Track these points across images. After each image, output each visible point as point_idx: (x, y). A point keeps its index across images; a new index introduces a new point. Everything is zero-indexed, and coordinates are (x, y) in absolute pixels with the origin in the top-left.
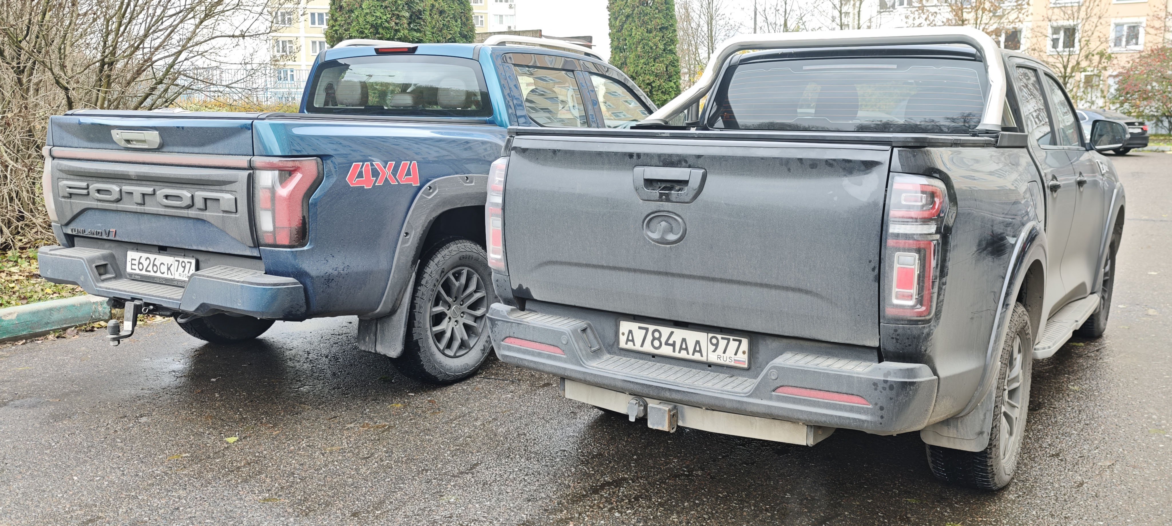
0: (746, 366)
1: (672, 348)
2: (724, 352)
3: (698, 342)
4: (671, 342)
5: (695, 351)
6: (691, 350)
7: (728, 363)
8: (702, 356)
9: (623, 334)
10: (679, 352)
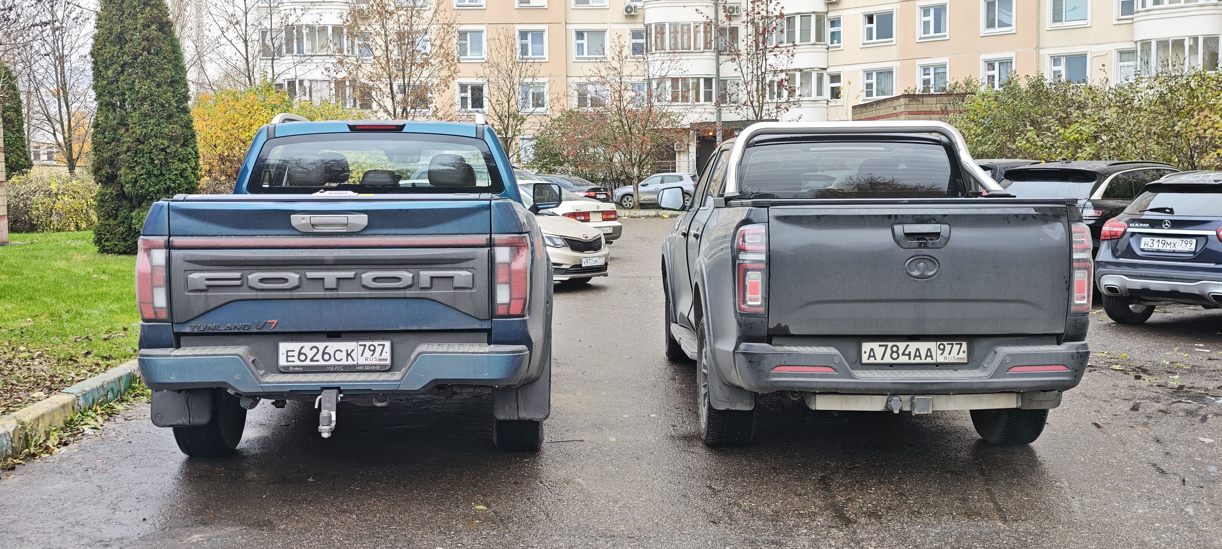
0: (966, 361)
1: (908, 357)
2: (949, 354)
3: (929, 350)
4: (907, 352)
5: (927, 356)
6: (923, 356)
7: (952, 361)
8: (932, 359)
9: (865, 352)
10: (914, 359)
